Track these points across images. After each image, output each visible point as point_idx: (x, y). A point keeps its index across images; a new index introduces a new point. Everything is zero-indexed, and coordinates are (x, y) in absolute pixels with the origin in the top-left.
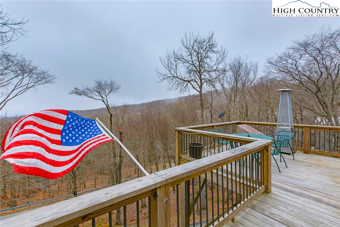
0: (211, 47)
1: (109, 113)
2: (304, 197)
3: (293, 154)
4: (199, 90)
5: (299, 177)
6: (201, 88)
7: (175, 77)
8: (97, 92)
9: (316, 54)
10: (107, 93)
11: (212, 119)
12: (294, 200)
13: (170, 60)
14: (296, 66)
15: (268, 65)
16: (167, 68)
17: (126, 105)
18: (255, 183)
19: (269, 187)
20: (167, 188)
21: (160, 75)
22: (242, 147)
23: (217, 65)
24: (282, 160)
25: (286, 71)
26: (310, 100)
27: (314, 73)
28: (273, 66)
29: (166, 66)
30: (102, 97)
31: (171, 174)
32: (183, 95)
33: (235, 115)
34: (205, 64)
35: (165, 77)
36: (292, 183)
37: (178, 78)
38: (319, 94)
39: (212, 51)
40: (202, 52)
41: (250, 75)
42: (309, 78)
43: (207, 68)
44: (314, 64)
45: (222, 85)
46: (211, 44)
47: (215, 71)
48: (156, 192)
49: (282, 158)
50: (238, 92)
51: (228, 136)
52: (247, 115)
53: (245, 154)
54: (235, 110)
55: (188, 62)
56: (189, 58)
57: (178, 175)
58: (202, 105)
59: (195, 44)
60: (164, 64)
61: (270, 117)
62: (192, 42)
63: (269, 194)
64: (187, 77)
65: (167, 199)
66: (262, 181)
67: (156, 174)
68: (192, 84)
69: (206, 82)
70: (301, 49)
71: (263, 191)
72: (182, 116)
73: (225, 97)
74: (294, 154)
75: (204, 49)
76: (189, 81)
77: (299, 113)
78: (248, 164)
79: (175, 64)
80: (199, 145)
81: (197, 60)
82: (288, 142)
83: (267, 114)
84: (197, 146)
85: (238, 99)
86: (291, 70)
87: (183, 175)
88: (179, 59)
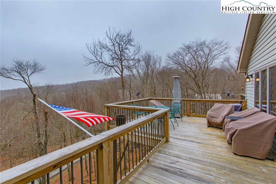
0: (129, 41)
1: (33, 93)
2: (186, 141)
3: (181, 117)
4: (121, 74)
5: (184, 131)
6: (122, 72)
7: (100, 62)
8: (17, 72)
9: (194, 54)
10: (29, 73)
11: (130, 97)
12: (181, 143)
13: (96, 47)
14: (184, 61)
15: (168, 58)
16: (94, 54)
17: (49, 86)
18: (160, 137)
19: (168, 138)
20: (109, 142)
21: (86, 59)
22: (152, 114)
23: (134, 56)
24: (176, 122)
25: (178, 63)
26: (191, 83)
27: (193, 66)
28: (170, 59)
29: (92, 52)
30: (23, 77)
31: (111, 133)
32: (107, 78)
33: (147, 93)
34: (125, 53)
35: (92, 61)
36: (181, 134)
37: (103, 63)
38: (196, 79)
39: (130, 44)
40: (122, 44)
41: (157, 65)
42: (191, 69)
43: (126, 58)
44: (193, 60)
45: (138, 71)
46: (129, 39)
47: (133, 60)
48: (102, 146)
49: (175, 120)
50: (148, 77)
51: (144, 108)
52: (155, 94)
53: (154, 118)
54: (147, 90)
55: (111, 51)
56: (112, 48)
57: (116, 133)
58: (123, 86)
59: (117, 37)
60: (90, 50)
61: (169, 94)
62: (115, 35)
63: (168, 143)
64: (111, 63)
65: (109, 149)
66: (164, 135)
67: (100, 135)
68: (115, 69)
69: (126, 68)
70: (186, 50)
71: (165, 141)
72: (107, 95)
73: (140, 80)
74: (183, 117)
75: (124, 42)
76: (112, 67)
77: (186, 92)
78: (156, 126)
79: (101, 51)
80: (124, 116)
81: (119, 50)
82: (179, 110)
83: (168, 92)
84: (122, 117)
85: (148, 82)
86: (181, 63)
87: (119, 133)
88: (104, 47)
